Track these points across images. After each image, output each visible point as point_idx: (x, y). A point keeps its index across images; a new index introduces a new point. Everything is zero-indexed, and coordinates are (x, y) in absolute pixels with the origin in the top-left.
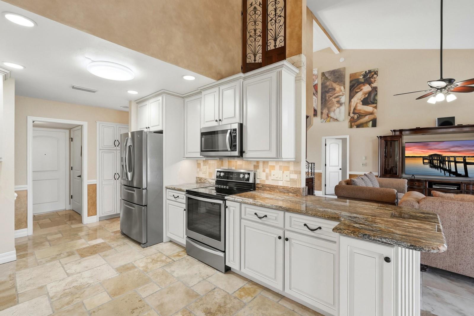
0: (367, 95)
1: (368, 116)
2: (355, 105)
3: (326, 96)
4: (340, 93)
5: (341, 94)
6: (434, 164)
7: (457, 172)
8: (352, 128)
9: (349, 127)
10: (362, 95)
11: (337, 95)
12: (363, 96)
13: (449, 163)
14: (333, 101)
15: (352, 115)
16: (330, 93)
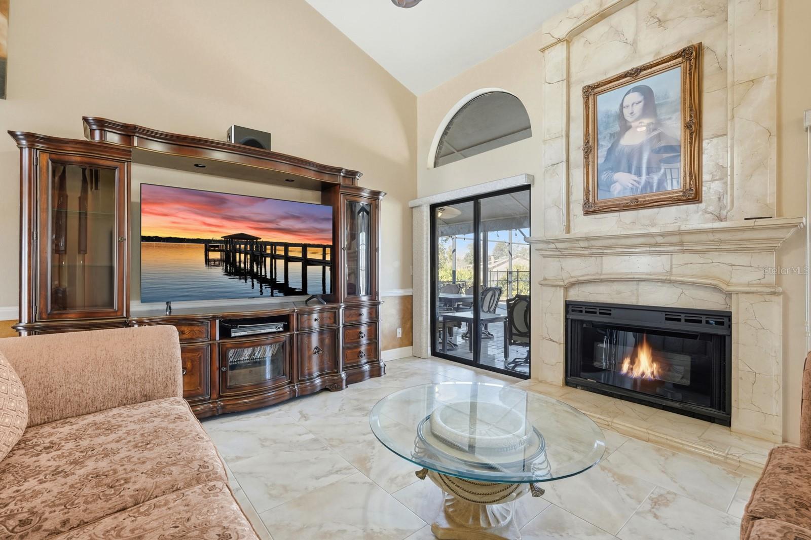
6: (238, 264)
7: (288, 284)
13: (274, 260)
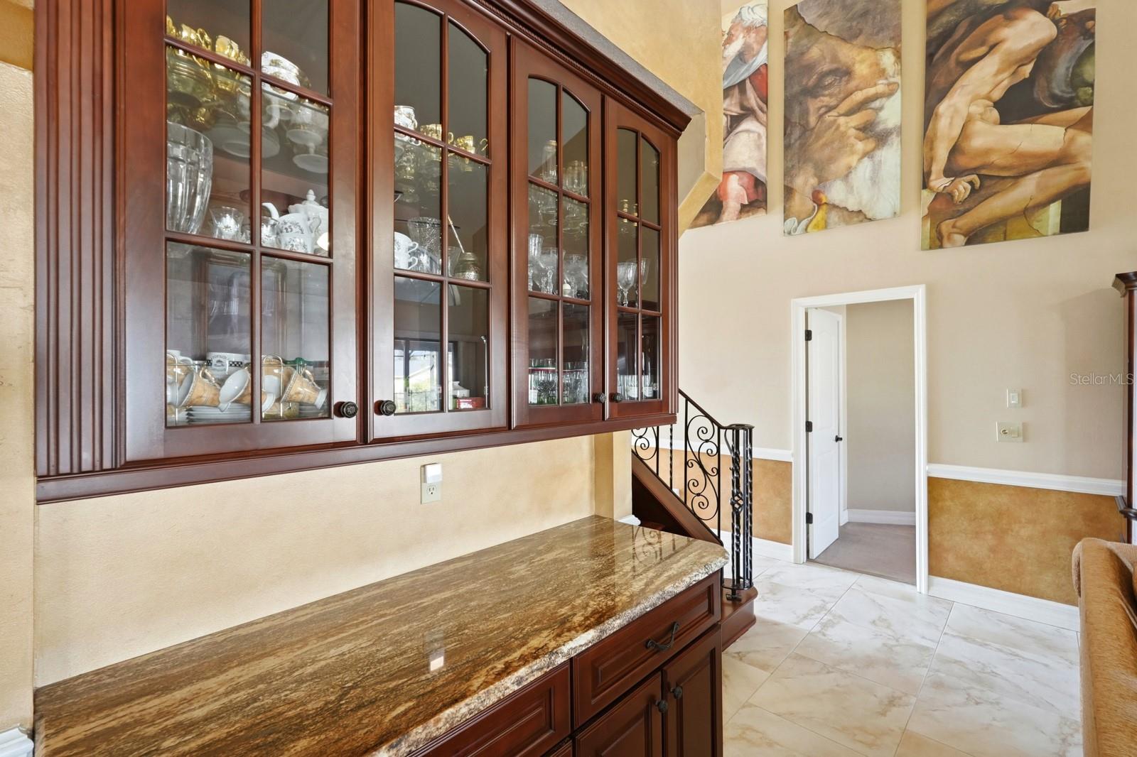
0: (1028, 69)
1: (1037, 175)
2: (956, 131)
3: (805, 113)
4: (875, 85)
5: (881, 87)
8: (941, 247)
9: (928, 241)
10: (999, 72)
11: (859, 96)
12: (1006, 75)
14: (842, 129)
15: (939, 182)
16: (827, 92)
